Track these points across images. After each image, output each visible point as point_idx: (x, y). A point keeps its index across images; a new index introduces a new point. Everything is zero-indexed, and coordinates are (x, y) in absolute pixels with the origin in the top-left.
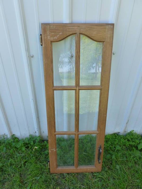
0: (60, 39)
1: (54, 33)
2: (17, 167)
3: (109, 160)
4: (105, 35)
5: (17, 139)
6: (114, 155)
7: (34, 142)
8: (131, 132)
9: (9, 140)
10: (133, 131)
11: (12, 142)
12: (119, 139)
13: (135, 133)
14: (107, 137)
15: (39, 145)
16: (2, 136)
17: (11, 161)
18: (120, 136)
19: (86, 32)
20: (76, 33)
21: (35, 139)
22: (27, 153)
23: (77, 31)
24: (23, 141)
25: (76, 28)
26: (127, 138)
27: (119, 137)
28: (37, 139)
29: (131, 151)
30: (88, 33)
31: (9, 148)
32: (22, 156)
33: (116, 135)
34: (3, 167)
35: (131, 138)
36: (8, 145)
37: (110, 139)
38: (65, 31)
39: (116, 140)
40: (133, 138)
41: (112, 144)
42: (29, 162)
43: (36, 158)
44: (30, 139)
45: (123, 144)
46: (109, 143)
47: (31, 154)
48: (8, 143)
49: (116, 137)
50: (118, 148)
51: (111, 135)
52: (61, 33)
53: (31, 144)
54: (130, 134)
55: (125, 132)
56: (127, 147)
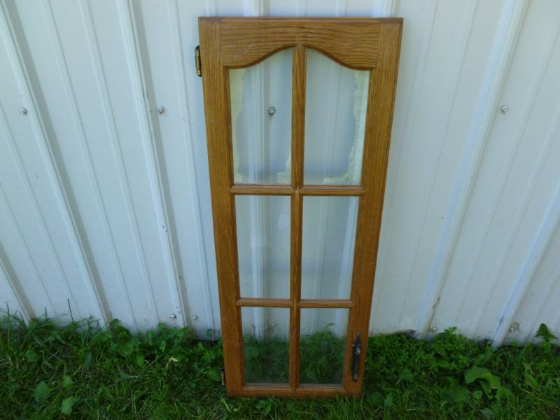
0: (251, 60)
1: (233, 44)
2: (119, 408)
3: (376, 408)
4: (376, 51)
5: (125, 333)
6: (391, 394)
7: (170, 343)
8: (447, 332)
9: (103, 335)
10: (455, 328)
11: (109, 339)
12: (411, 350)
13: (460, 336)
14: (375, 342)
15: (183, 353)
16: (85, 322)
17: (102, 393)
18: (416, 341)
19: (324, 43)
20: (293, 46)
21: (173, 336)
22: (148, 373)
23: (297, 39)
24: (140, 340)
25: (295, 30)
26: (434, 349)
27: (411, 345)
28: (179, 335)
29: (442, 387)
30: (328, 45)
31: (102, 355)
32: (136, 380)
33: (404, 337)
34: (82, 407)
35: (447, 351)
36: (98, 347)
37: (383, 348)
38: (263, 40)
39: (403, 351)
40: (453, 349)
41: (389, 364)
42: (150, 399)
43: (173, 388)
44: (160, 334)
45: (423, 366)
46: (382, 359)
47: (158, 377)
48: (99, 343)
50: (407, 375)
51: (389, 337)
52: (253, 45)
53: (161, 348)
54: (444, 339)
55: (430, 332)
56: (431, 376)
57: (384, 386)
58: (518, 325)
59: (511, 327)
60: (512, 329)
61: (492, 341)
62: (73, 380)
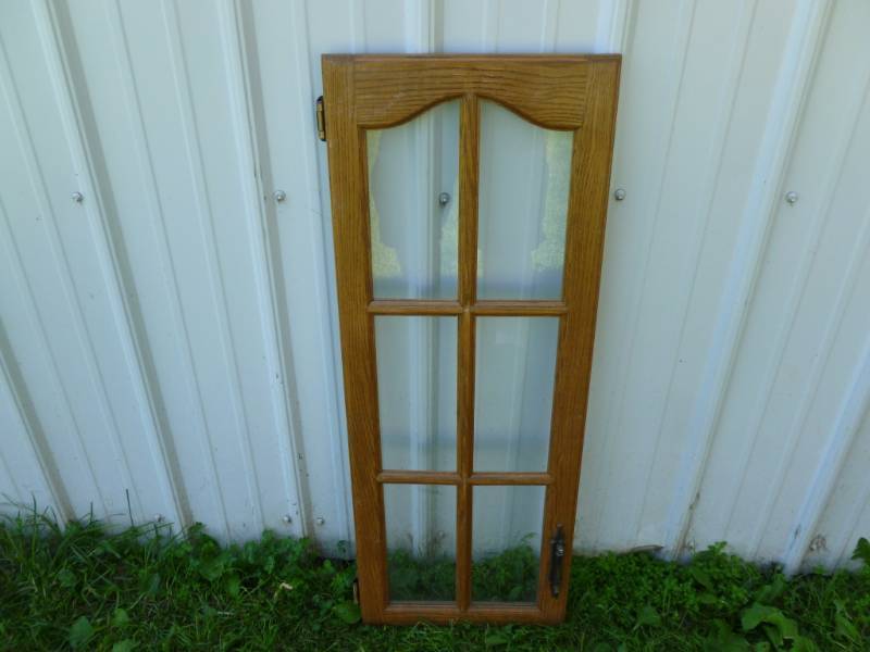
0: (399, 117)
1: (373, 93)
4: (582, 103)
5: (212, 545)
6: (624, 644)
7: (281, 561)
8: (713, 549)
9: (178, 547)
10: (724, 543)
11: (188, 553)
12: (656, 577)
13: (733, 556)
14: (599, 564)
15: (300, 577)
16: (152, 526)
17: (174, 637)
18: (663, 564)
19: (505, 91)
20: (460, 96)
21: (285, 550)
22: (246, 607)
23: (466, 85)
24: (237, 556)
25: (464, 73)
26: (692, 576)
27: (656, 569)
28: (295, 549)
29: (706, 636)
30: (513, 95)
31: (175, 578)
32: (226, 618)
33: (644, 558)
35: (712, 580)
36: (170, 566)
37: (613, 573)
38: (416, 87)
39: (643, 579)
40: (722, 577)
41: (621, 598)
42: (248, 647)
43: (284, 630)
44: (266, 546)
45: (674, 603)
46: (611, 591)
47: (261, 613)
48: (171, 559)
49: (644, 570)
50: (650, 615)
51: (622, 556)
52: (401, 95)
53: (266, 568)
54: (708, 561)
55: (686, 550)
56: (688, 617)
57: (614, 633)
58: (824, 539)
59: (812, 543)
60: (814, 547)
61: (783, 567)
62: (131, 616)
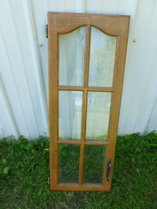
0: (68, 31)
1: (61, 23)
2: (27, 170)
3: (128, 163)
5: (26, 141)
6: (133, 157)
7: (45, 144)
8: (152, 132)
9: (17, 142)
10: (155, 131)
11: (20, 143)
12: (139, 140)
14: (125, 138)
16: (9, 137)
17: (19, 165)
20: (86, 25)
21: (45, 141)
22: (37, 156)
23: (87, 22)
24: (33, 143)
26: (148, 139)
27: (139, 138)
28: (48, 140)
29: (152, 153)
31: (17, 150)
32: (32, 159)
33: (135, 136)
34: (12, 171)
35: (152, 140)
36: (16, 147)
37: (128, 140)
38: (74, 22)
39: (136, 141)
40: (155, 139)
41: (131, 146)
42: (39, 166)
43: (47, 161)
44: (40, 140)
45: (144, 146)
46: (128, 144)
47: (41, 157)
48: (16, 145)
49: (136, 138)
50: (138, 149)
51: (130, 135)
52: (70, 24)
53: (41, 146)
54: (151, 135)
55: (145, 133)
56: (147, 149)
57: (130, 154)
62: (7, 161)
